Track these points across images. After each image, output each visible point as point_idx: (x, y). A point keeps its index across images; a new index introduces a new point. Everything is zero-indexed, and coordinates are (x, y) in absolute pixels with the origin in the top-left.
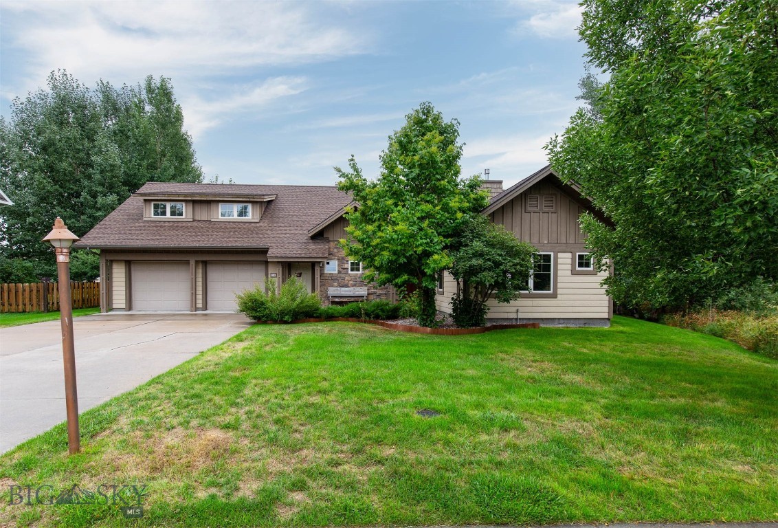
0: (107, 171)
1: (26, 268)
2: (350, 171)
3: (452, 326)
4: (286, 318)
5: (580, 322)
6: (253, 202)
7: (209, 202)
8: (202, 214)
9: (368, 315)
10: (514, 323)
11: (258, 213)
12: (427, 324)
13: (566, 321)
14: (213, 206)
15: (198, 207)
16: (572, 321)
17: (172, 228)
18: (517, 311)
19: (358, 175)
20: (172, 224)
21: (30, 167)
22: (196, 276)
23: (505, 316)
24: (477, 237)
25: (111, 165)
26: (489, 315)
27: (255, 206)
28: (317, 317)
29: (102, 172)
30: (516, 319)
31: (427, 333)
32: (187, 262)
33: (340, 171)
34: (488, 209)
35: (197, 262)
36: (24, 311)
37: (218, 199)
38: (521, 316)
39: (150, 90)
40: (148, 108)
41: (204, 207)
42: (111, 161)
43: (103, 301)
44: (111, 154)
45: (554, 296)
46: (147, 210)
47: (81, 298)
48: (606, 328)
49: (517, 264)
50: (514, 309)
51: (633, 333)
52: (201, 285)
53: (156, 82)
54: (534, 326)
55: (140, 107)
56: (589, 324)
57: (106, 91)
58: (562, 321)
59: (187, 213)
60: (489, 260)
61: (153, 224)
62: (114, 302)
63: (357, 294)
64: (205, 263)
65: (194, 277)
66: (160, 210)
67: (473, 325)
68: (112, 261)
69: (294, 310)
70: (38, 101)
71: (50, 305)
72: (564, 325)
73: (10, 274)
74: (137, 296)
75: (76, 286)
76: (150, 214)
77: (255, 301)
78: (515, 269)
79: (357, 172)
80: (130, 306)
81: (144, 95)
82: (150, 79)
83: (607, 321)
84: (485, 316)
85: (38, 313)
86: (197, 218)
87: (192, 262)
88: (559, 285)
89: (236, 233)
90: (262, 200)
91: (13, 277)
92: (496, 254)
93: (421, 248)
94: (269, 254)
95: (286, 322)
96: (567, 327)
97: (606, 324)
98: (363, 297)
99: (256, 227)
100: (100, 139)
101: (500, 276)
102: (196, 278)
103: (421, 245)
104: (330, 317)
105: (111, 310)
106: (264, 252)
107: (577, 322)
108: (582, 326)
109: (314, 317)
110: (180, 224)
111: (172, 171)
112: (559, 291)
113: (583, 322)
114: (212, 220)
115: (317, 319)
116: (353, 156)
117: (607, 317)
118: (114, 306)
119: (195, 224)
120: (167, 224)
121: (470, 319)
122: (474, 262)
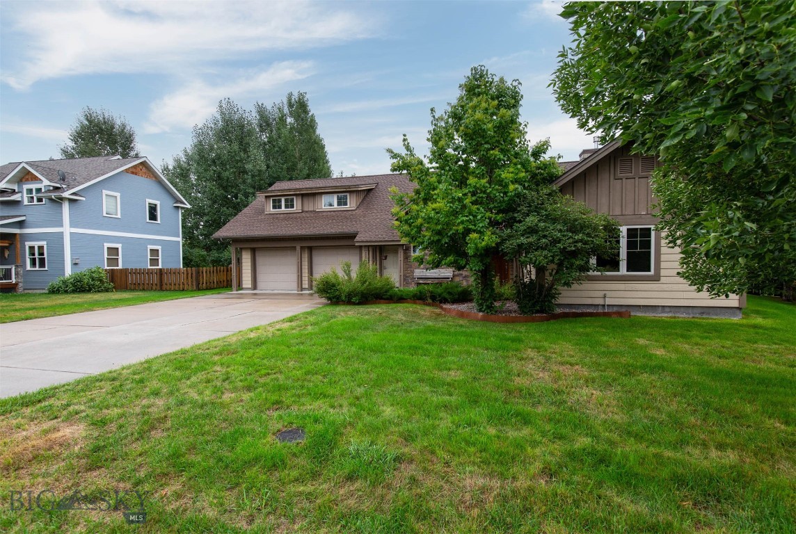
0: (256, 176)
1: (202, 256)
2: (403, 152)
3: (515, 312)
4: (354, 299)
5: (695, 310)
6: (350, 192)
7: (314, 195)
8: (309, 206)
9: (433, 298)
10: (600, 310)
11: (355, 201)
12: (483, 310)
13: (673, 309)
14: (317, 198)
15: (306, 200)
16: (682, 309)
17: (285, 219)
18: (605, 297)
19: (412, 155)
20: (285, 215)
21: (204, 177)
22: (301, 259)
23: (589, 301)
24: (536, 211)
25: (259, 170)
26: (561, 301)
27: (352, 195)
28: (387, 299)
29: (253, 176)
30: (604, 306)
31: (477, 320)
32: (294, 248)
33: (392, 152)
34: (561, 179)
35: (302, 248)
36: (183, 290)
37: (320, 191)
38: (609, 301)
39: (290, 105)
40: (289, 120)
41: (311, 199)
42: (258, 167)
43: (234, 283)
44: (257, 161)
45: (656, 278)
46: (268, 205)
47: (225, 279)
48: (736, 319)
49: (581, 241)
50: (601, 294)
51: (772, 328)
52: (307, 267)
53: (295, 97)
54: (620, 314)
55: (282, 119)
56: (709, 314)
57: (261, 111)
58: (667, 310)
59: (297, 205)
60: (545, 236)
61: (271, 217)
62: (244, 282)
63: (442, 275)
64: (310, 249)
65: (299, 261)
66: (277, 205)
67: (538, 312)
68: (241, 249)
69: (362, 292)
70: (213, 126)
71: (200, 285)
72: (670, 315)
73: (191, 260)
74: (260, 277)
75: (222, 270)
76: (270, 209)
77: (326, 283)
78: (575, 246)
79: (410, 152)
80: (255, 287)
81: (286, 110)
82: (290, 95)
83: (738, 311)
84: (553, 301)
85: (192, 291)
86: (306, 209)
87: (298, 248)
88: (663, 265)
89: (334, 221)
90: (359, 189)
91: (192, 263)
92: (555, 230)
93: (461, 227)
94: (357, 239)
95: (354, 304)
96: (675, 317)
97: (734, 315)
98: (449, 278)
99: (352, 215)
100: (253, 151)
101: (557, 255)
102: (301, 262)
103: (462, 222)
104: (400, 299)
105: (242, 289)
106: (352, 237)
107: (690, 310)
108: (697, 315)
109: (385, 299)
110: (291, 215)
111: (306, 171)
112: (663, 273)
113: (699, 311)
114: (317, 210)
115: (387, 301)
116: (405, 135)
117: (737, 306)
118: (244, 286)
119: (304, 214)
120: (282, 215)
121: (534, 305)
122: (523, 240)
